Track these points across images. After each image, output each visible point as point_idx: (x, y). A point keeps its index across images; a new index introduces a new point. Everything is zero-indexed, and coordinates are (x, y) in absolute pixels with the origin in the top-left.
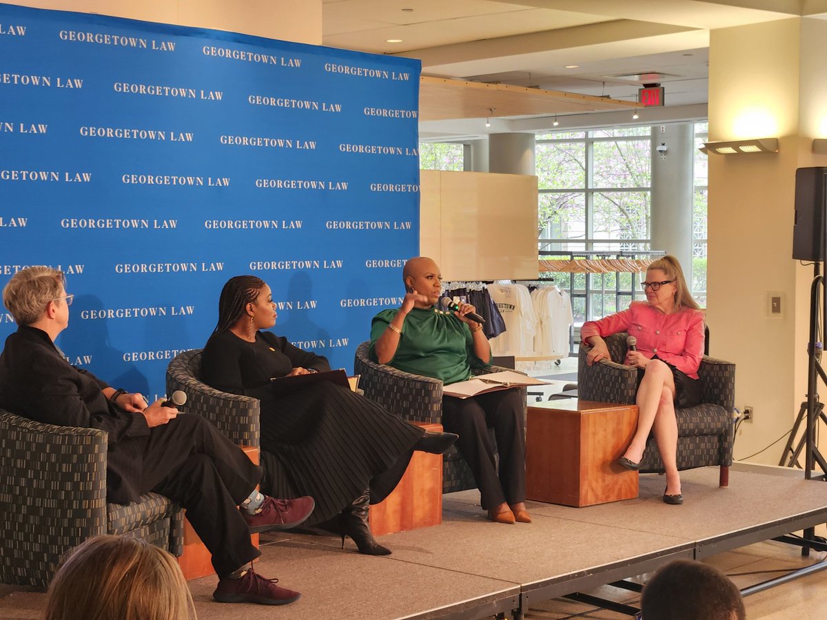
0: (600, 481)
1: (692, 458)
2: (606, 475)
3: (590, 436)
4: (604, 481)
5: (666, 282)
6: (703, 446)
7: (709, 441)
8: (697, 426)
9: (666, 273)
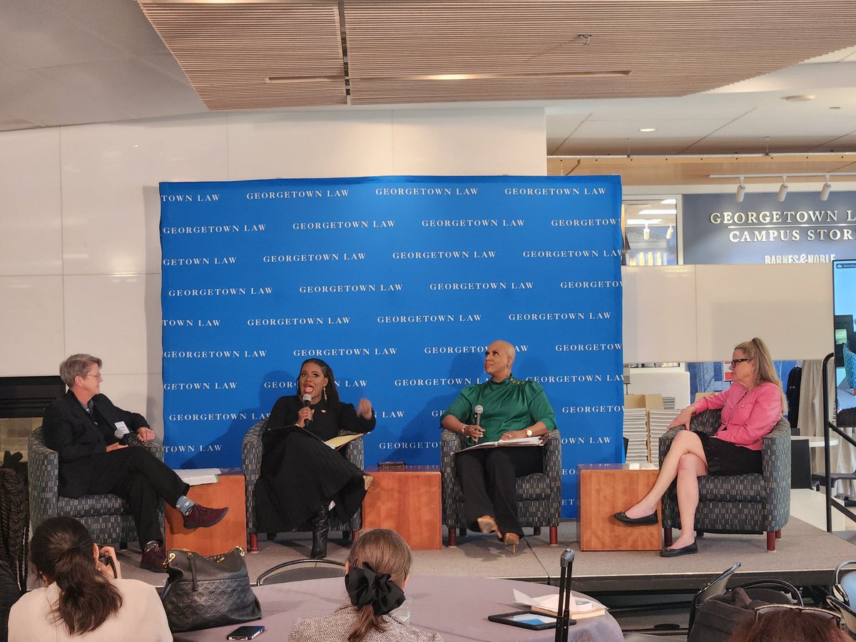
0: (608, 531)
1: (736, 522)
2: (616, 527)
3: (594, 492)
4: (613, 531)
5: (742, 360)
6: (746, 511)
7: (753, 508)
8: (728, 492)
9: (744, 353)
